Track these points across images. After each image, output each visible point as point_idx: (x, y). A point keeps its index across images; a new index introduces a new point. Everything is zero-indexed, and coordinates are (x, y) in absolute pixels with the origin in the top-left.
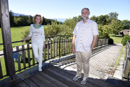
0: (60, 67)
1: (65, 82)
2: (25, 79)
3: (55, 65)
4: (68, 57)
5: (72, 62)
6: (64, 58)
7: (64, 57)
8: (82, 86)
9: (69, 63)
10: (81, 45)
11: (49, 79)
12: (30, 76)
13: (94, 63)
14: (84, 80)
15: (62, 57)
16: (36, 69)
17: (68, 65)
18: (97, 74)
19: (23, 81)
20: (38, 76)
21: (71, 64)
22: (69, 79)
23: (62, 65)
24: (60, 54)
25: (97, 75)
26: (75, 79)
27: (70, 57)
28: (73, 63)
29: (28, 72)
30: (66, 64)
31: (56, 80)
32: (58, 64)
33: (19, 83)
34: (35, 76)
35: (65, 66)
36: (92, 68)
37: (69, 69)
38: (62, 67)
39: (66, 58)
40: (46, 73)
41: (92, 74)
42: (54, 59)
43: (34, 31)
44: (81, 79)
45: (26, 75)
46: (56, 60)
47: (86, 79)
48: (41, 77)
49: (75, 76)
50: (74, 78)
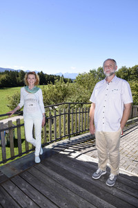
0: (69, 155)
1: (79, 182)
2: (13, 177)
3: (62, 152)
4: (83, 138)
5: (89, 147)
6: (76, 140)
7: (77, 138)
8: (108, 188)
9: (84, 149)
10: (104, 120)
11: (52, 176)
12: (21, 171)
13: (128, 147)
14: (111, 179)
15: (73, 139)
16: (30, 159)
17: (83, 151)
18: (134, 167)
19: (10, 179)
20: (33, 170)
21: (88, 149)
22: (85, 177)
23: (74, 152)
24: (69, 133)
25: (133, 170)
26: (96, 176)
27: (86, 137)
28: (92, 148)
29: (17, 164)
30: (79, 150)
31: (64, 179)
32: (66, 150)
33: (3, 183)
34: (30, 171)
35: (78, 153)
36: (124, 156)
37: (85, 158)
38: (73, 156)
39: (80, 139)
40: (47, 166)
41: (125, 166)
42: (61, 142)
43: (27, 98)
44: (107, 176)
45: (14, 170)
46: (64, 143)
47: (115, 176)
48: (38, 172)
49: (96, 171)
50: (94, 175)
